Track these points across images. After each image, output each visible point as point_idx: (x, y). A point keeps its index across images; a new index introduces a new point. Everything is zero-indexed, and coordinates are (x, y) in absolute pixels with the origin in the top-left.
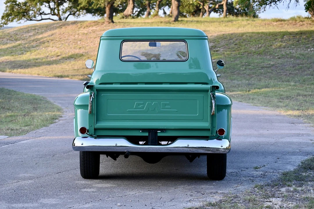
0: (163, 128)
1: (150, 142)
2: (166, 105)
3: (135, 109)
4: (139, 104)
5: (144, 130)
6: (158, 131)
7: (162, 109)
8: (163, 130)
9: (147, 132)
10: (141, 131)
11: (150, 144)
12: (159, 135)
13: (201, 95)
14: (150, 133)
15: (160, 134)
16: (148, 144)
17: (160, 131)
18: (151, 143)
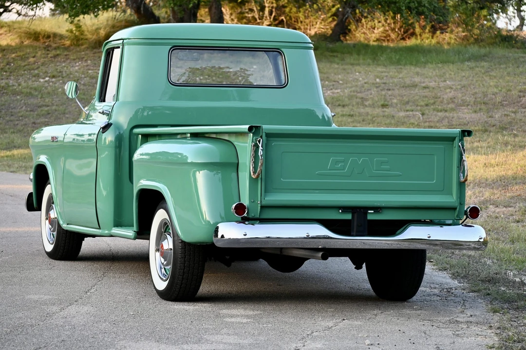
0: (378, 204)
1: (355, 230)
2: (382, 163)
3: (330, 170)
4: (337, 162)
5: (345, 209)
6: (369, 211)
7: (376, 170)
8: (377, 209)
9: (348, 212)
10: (340, 211)
11: (355, 234)
12: (370, 217)
13: (440, 146)
14: (356, 215)
15: (372, 216)
16: (352, 234)
17: (373, 211)
18: (357, 232)
